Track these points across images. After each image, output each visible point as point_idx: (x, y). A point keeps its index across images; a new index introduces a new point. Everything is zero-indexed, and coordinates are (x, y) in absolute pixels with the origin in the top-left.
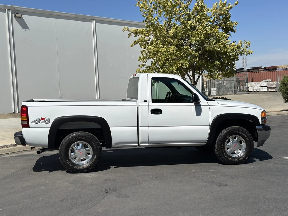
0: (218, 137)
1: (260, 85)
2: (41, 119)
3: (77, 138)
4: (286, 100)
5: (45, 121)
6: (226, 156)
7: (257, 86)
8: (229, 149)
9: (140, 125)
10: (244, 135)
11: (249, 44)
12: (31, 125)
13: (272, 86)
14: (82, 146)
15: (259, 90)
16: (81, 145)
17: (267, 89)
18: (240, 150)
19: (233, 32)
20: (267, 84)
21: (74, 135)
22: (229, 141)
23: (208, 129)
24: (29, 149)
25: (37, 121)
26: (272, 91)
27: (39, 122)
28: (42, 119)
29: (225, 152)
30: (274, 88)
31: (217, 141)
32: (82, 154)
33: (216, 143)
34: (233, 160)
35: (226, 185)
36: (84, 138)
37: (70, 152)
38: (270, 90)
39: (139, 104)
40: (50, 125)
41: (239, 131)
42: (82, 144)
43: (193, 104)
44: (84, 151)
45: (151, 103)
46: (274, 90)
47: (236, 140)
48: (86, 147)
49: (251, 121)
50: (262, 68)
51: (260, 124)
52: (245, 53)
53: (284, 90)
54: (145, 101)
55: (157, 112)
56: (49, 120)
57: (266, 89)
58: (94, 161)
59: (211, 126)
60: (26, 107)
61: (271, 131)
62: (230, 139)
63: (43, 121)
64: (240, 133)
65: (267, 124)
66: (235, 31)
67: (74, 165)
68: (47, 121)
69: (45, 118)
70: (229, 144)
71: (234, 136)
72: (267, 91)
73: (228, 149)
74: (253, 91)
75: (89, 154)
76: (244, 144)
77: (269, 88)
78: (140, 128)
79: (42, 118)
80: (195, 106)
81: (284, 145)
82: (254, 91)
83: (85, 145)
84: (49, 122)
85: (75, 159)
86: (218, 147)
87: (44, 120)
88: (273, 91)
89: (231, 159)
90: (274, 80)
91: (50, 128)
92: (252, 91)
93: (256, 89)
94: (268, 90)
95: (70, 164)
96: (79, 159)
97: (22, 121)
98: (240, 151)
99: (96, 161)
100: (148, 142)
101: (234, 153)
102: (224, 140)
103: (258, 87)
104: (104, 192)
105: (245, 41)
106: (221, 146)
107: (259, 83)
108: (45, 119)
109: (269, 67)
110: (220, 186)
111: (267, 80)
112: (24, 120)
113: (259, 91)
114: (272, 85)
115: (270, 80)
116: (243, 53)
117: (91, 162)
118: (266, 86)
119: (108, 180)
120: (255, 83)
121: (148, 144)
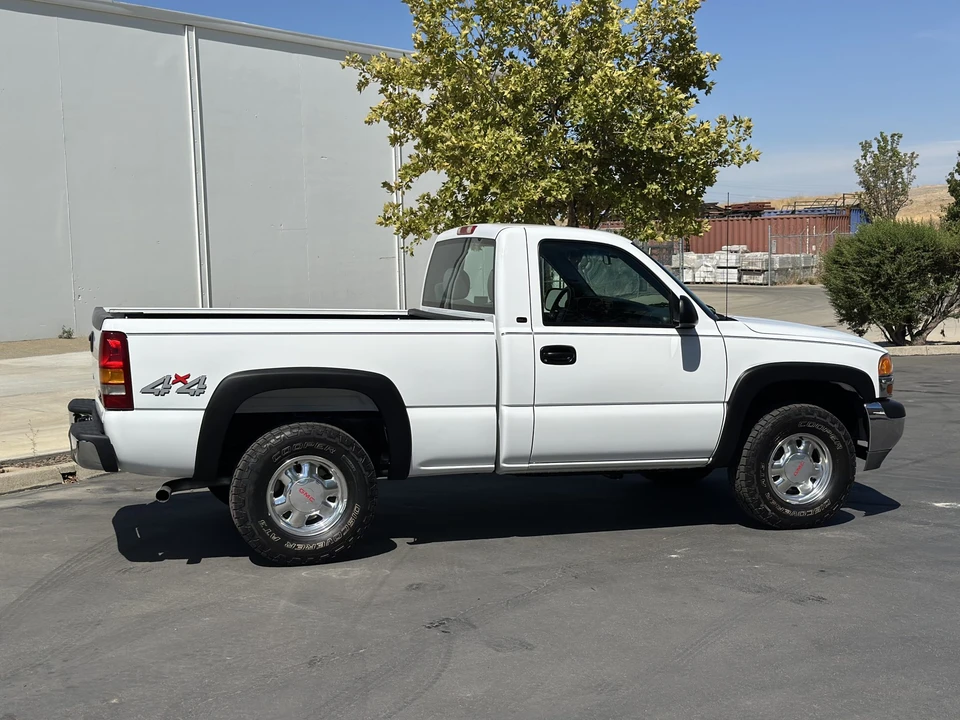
0: (750, 439)
1: (715, 263)
2: (173, 378)
3: (297, 446)
4: (842, 315)
5: (187, 386)
6: (774, 502)
7: (706, 266)
8: (781, 479)
9: (504, 400)
10: (828, 432)
11: (749, 128)
12: (138, 398)
13: (754, 268)
14: (311, 472)
15: (711, 280)
16: (306, 468)
17: (736, 276)
18: (813, 481)
19: (704, 91)
20: (739, 260)
21: (288, 433)
22: (781, 452)
23: (718, 413)
24: (56, 481)
25: (160, 387)
26: (752, 281)
27: (166, 391)
28: (178, 379)
29: (769, 489)
30: (759, 272)
31: (745, 452)
32: (311, 500)
33: (743, 461)
34: (794, 513)
35: (820, 599)
36: (319, 446)
37: (270, 492)
38: (745, 278)
39: (503, 330)
40: (204, 400)
41: (814, 420)
42: (312, 466)
43: (673, 331)
44: (317, 489)
45: (540, 327)
46: (760, 279)
47: (802, 448)
48: (325, 474)
49: (847, 387)
50: (719, 209)
51: (877, 396)
52: (737, 160)
53: (840, 283)
54: (522, 320)
55: (559, 355)
56: (201, 382)
57: (733, 276)
58: (351, 522)
59: (728, 403)
60: (121, 337)
61: (907, 420)
62: (785, 447)
63: (180, 385)
64: (817, 426)
65: (895, 397)
66: (710, 88)
67: (286, 536)
68: (195, 387)
69: (188, 377)
70: (782, 461)
71: (795, 437)
72: (736, 281)
73: (776, 479)
74: (693, 283)
75: (332, 499)
76: (825, 461)
77: (742, 272)
78: (504, 410)
79: (176, 376)
80: (679, 338)
81: (908, 462)
82: (697, 280)
83: (321, 468)
84: (202, 390)
85: (287, 515)
86: (747, 471)
87: (185, 383)
88: (755, 281)
89: (788, 511)
90: (754, 248)
91: (206, 410)
92: (690, 280)
93: (703, 275)
94: (740, 279)
95: (270, 533)
96: (302, 515)
97: (104, 384)
98: (815, 485)
99: (358, 523)
100: (529, 459)
101: (794, 491)
102: (767, 450)
103: (710, 269)
104: (434, 631)
105: (735, 117)
106: (759, 468)
107: (710, 255)
108: (188, 380)
109: (740, 206)
110: (800, 601)
111: (735, 247)
112: (115, 382)
113: (711, 283)
114: (753, 264)
115: (744, 247)
116: (729, 158)
117: (343, 525)
118: (734, 265)
119: (418, 587)
120: (700, 257)
121: (527, 465)
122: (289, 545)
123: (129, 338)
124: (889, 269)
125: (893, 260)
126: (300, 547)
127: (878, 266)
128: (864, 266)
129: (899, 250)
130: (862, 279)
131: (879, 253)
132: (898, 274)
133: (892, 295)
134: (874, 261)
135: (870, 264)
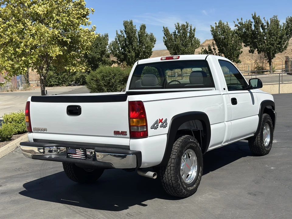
2: (159, 121)
5: (163, 124)
10: (271, 122)
12: (150, 132)
25: (155, 125)
27: (157, 127)
28: (161, 121)
32: (189, 168)
34: (267, 149)
39: (222, 93)
41: (269, 118)
43: (247, 91)
44: (190, 163)
45: (228, 91)
54: (224, 89)
58: (200, 174)
59: (258, 115)
60: (140, 104)
63: (161, 123)
64: (269, 120)
67: (187, 185)
68: (165, 124)
69: (162, 119)
75: (191, 166)
80: (250, 94)
91: (168, 134)
95: (184, 185)
96: (186, 175)
100: (228, 141)
108: (163, 121)
117: (198, 176)
121: (227, 143)
122: (188, 189)
123: (145, 104)
124: (113, 81)
125: (114, 78)
126: (191, 188)
127: (109, 80)
128: (104, 80)
129: (115, 75)
130: (104, 84)
131: (109, 76)
132: (115, 82)
133: (113, 89)
134: (108, 79)
135: (107, 79)
